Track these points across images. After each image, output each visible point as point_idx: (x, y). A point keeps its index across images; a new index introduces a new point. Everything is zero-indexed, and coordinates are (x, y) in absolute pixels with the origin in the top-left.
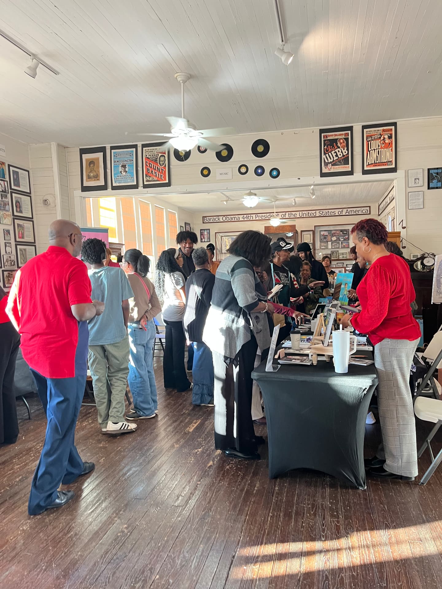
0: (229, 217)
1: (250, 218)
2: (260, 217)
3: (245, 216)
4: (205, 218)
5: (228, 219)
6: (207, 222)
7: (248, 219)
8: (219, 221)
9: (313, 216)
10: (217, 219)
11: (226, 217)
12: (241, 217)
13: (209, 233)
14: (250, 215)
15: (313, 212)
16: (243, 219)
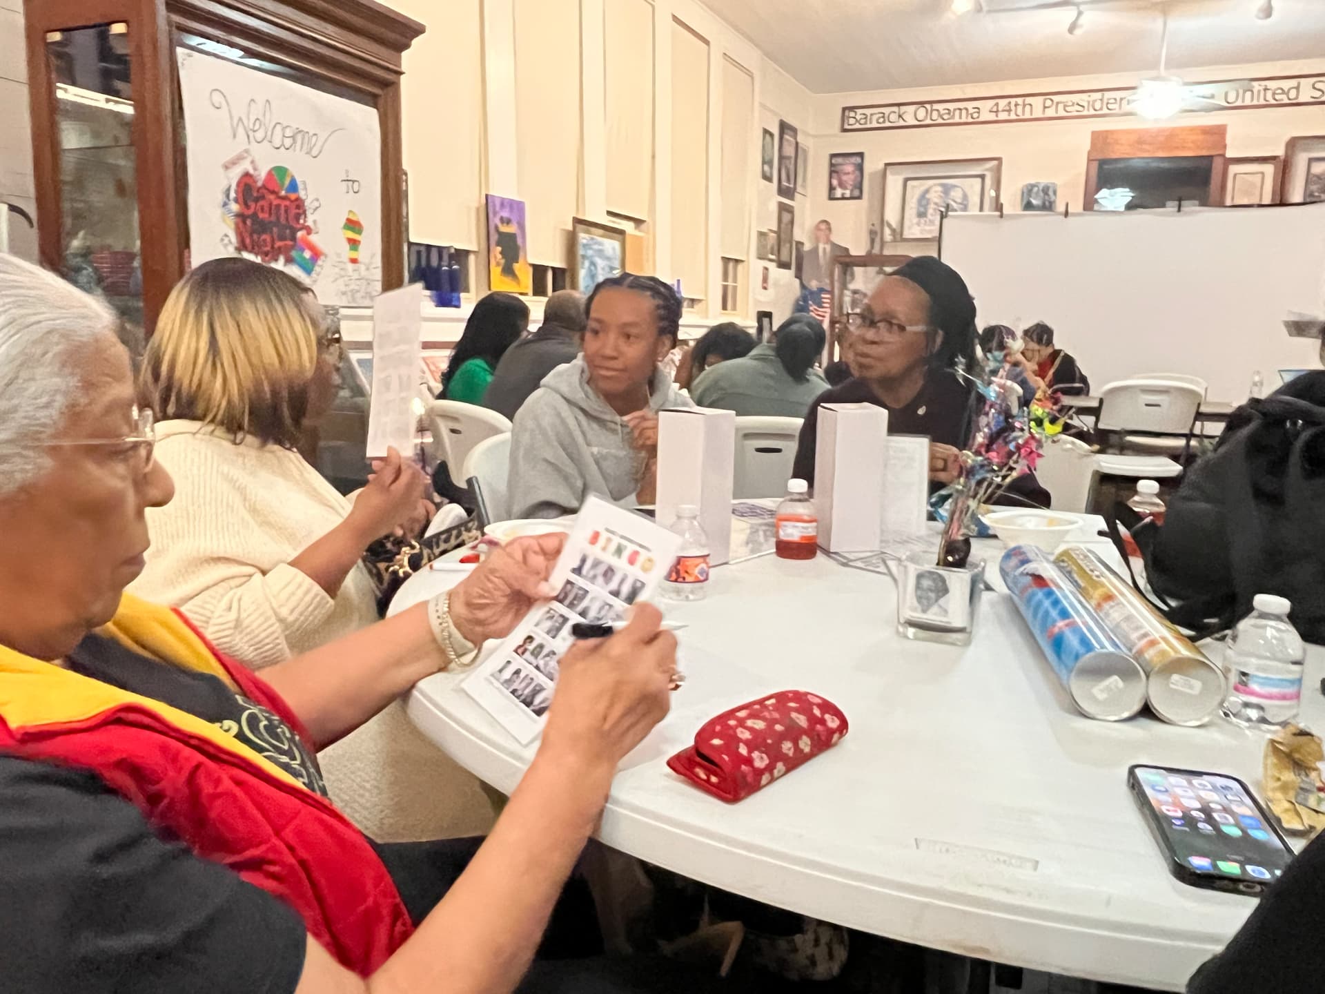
0: (940, 107)
1: (1020, 109)
2: (1061, 106)
3: (1003, 103)
4: (852, 114)
5: (935, 115)
6: (857, 126)
7: (1013, 116)
8: (902, 123)
9: (1286, 101)
10: (893, 117)
11: (928, 106)
12: (986, 106)
13: (860, 168)
14: (1020, 100)
15: (1286, 84)
16: (992, 117)
